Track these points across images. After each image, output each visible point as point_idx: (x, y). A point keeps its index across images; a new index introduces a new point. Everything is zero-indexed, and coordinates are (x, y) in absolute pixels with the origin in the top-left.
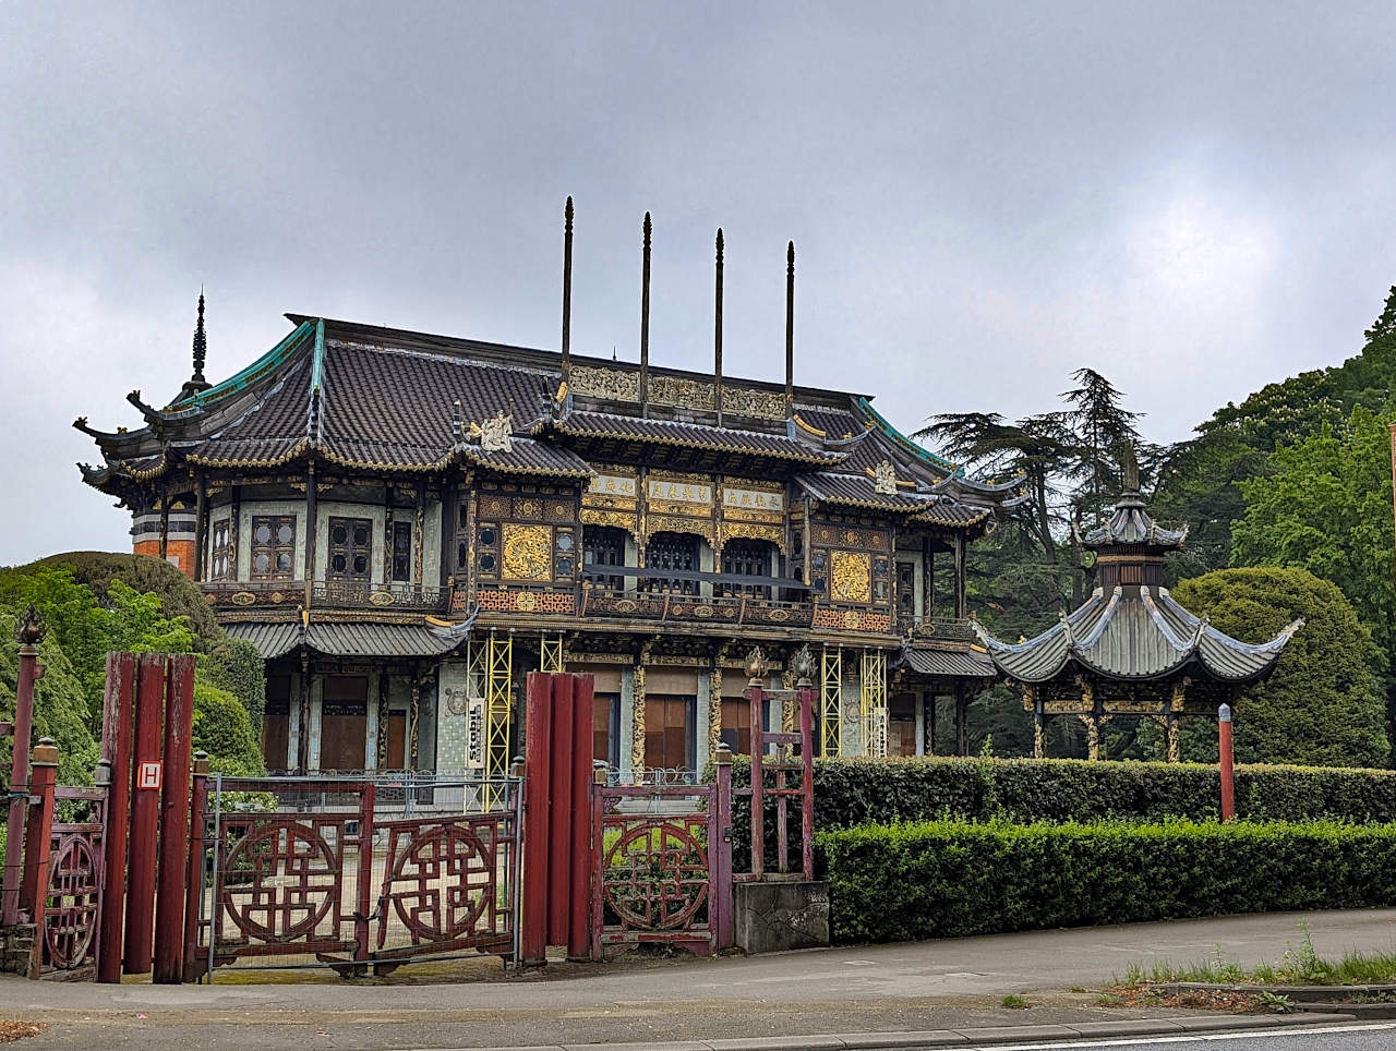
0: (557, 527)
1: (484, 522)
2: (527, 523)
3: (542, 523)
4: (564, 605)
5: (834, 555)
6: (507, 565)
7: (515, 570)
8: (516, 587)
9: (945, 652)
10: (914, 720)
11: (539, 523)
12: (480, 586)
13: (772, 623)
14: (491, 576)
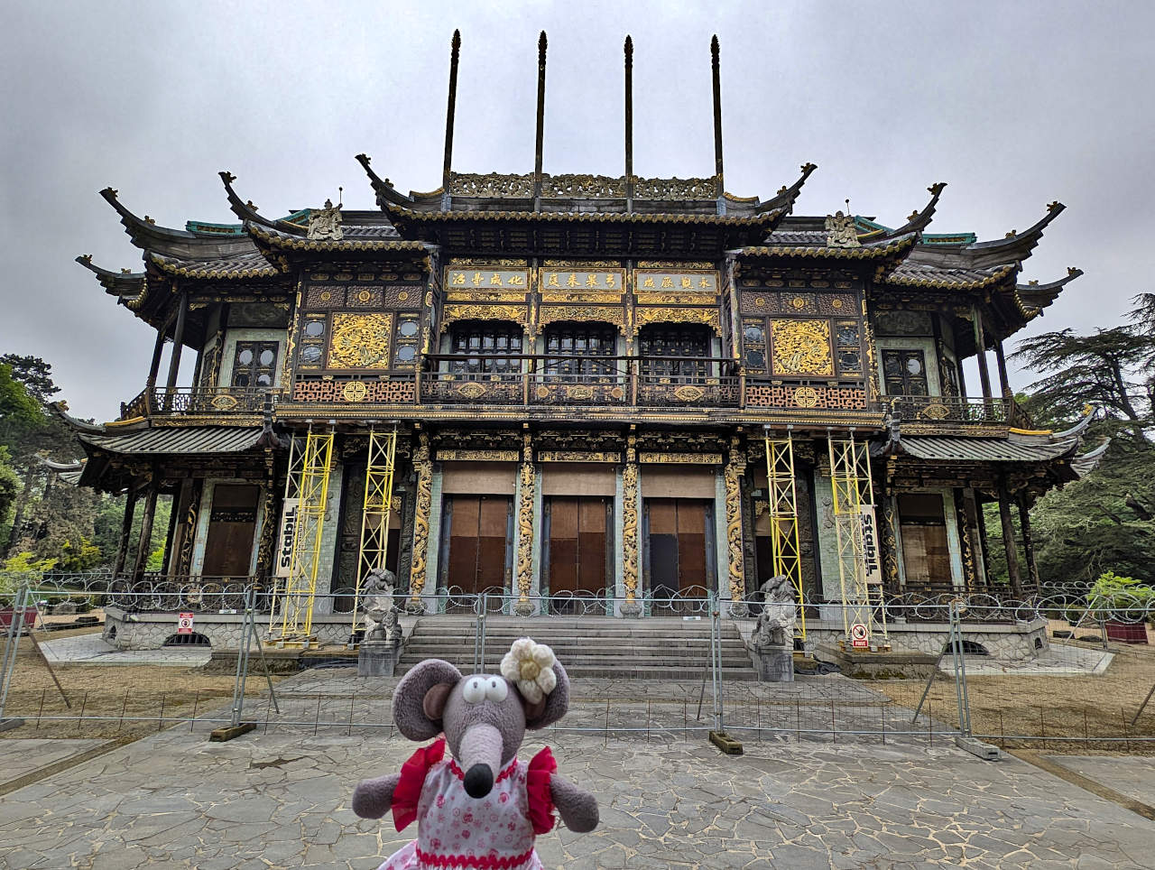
0: (399, 313)
1: (312, 313)
2: (363, 310)
3: (381, 310)
4: (402, 393)
5: (775, 325)
6: (335, 354)
7: (344, 360)
8: (342, 377)
9: (970, 439)
10: (944, 524)
11: (377, 310)
12: (299, 377)
13: (683, 403)
14: (314, 368)
